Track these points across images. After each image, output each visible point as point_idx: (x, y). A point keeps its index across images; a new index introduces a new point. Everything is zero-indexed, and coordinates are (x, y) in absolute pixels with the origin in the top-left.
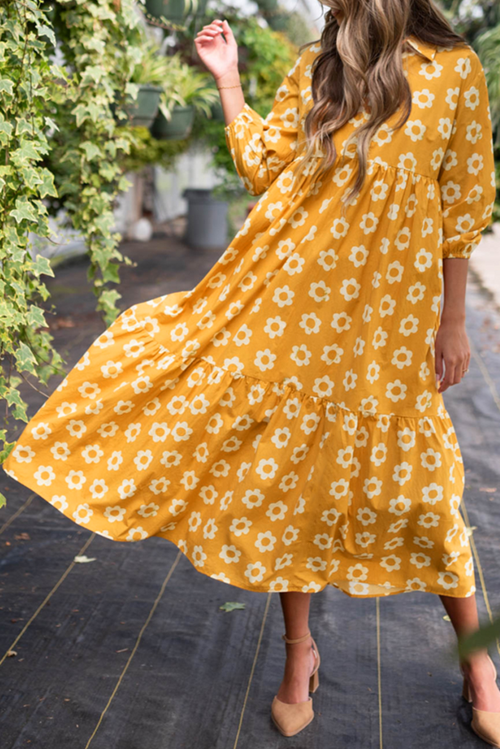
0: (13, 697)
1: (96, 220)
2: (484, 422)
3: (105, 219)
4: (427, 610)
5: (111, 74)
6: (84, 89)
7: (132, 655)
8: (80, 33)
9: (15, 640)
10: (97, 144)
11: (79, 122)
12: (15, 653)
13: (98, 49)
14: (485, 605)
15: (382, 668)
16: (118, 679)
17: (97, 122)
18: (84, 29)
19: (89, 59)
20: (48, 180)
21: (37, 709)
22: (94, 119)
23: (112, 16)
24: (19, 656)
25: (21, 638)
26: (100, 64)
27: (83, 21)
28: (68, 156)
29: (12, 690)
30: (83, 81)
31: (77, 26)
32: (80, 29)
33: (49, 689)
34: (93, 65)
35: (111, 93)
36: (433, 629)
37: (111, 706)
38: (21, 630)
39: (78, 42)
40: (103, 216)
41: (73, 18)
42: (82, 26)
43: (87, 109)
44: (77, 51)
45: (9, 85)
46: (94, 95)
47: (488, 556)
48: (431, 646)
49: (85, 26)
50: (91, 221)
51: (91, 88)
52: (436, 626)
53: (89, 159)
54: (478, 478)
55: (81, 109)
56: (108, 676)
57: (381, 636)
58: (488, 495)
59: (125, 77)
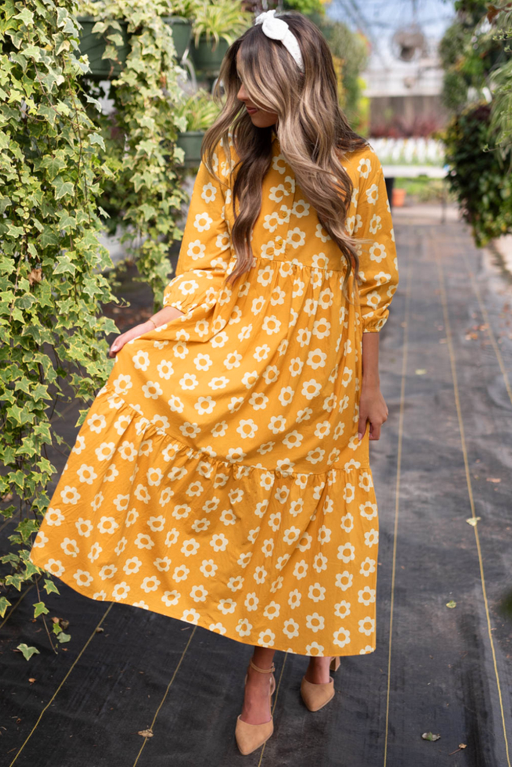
0: (101, 669)
1: (155, 268)
2: (496, 411)
3: (163, 267)
4: (433, 597)
5: (161, 143)
6: (139, 160)
7: (193, 633)
8: (134, 109)
9: (102, 617)
10: (153, 205)
11: (137, 188)
12: (102, 629)
13: (149, 126)
14: (482, 594)
15: (392, 651)
16: (181, 654)
17: (151, 188)
18: (136, 106)
19: (142, 133)
20: (105, 255)
21: (118, 680)
22: (149, 187)
23: (160, 93)
24: (106, 632)
25: (107, 615)
26: (151, 138)
27: (135, 99)
28: (129, 214)
29: (100, 662)
30: (138, 152)
31: (130, 104)
32: (133, 106)
33: (128, 662)
34: (146, 139)
35: (162, 162)
36: (437, 616)
37: (176, 679)
38: (107, 609)
39: (132, 117)
40: (162, 264)
41: (127, 97)
42: (135, 104)
43: (142, 177)
44: (131, 125)
46: (148, 165)
47: (489, 546)
48: (434, 631)
49: (137, 103)
50: (152, 268)
51: (144, 159)
52: (439, 613)
53: (147, 219)
54: (486, 468)
55: (137, 178)
56: (173, 652)
57: (393, 621)
58: (493, 485)
59: (173, 143)
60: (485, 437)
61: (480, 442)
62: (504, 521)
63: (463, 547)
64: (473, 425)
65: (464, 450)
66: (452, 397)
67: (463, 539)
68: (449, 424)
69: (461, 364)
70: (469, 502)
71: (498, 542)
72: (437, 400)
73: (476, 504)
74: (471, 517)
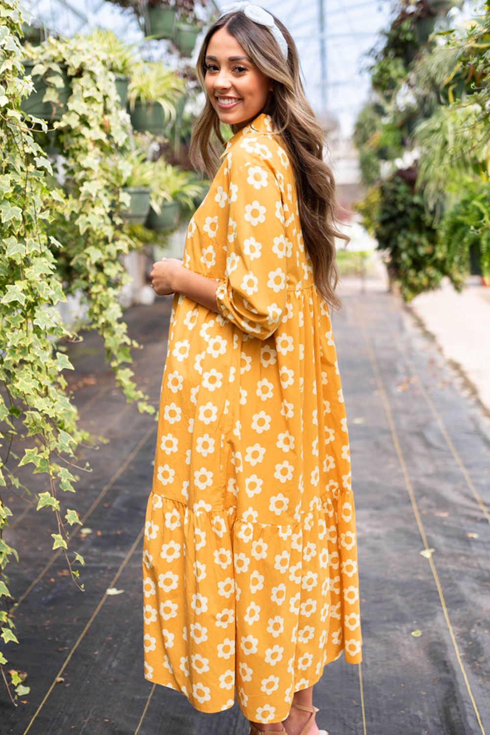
0: (63, 719)
3: (112, 311)
4: (398, 627)
5: (106, 187)
6: (84, 202)
8: (77, 153)
9: (61, 667)
10: (99, 249)
11: (82, 231)
12: (63, 679)
13: (92, 167)
14: (446, 621)
15: (363, 682)
16: (147, 700)
17: (97, 230)
18: (80, 149)
19: (86, 175)
20: (57, 289)
21: (83, 729)
22: (95, 227)
23: (103, 136)
24: (66, 682)
25: (67, 665)
26: (95, 179)
27: (78, 142)
29: (62, 712)
30: (82, 194)
31: (73, 147)
32: (76, 149)
33: (92, 710)
34: (90, 181)
35: (107, 203)
36: (403, 645)
37: (143, 725)
38: (66, 658)
39: (75, 161)
40: (110, 309)
41: (70, 140)
42: (78, 147)
43: (88, 219)
44: (75, 169)
45: (18, 211)
46: (93, 206)
47: (445, 576)
48: (403, 660)
49: (80, 146)
50: (101, 313)
51: (89, 201)
52: (406, 642)
53: (93, 262)
54: (433, 504)
55: (82, 219)
56: (139, 697)
58: (442, 520)
59: (118, 188)
60: (427, 476)
61: (424, 481)
62: (456, 551)
63: (421, 577)
64: (414, 466)
65: (410, 489)
66: (392, 442)
67: (420, 571)
68: (391, 466)
69: (396, 412)
70: (421, 536)
71: (454, 571)
72: (378, 445)
73: (428, 538)
74: (424, 549)
